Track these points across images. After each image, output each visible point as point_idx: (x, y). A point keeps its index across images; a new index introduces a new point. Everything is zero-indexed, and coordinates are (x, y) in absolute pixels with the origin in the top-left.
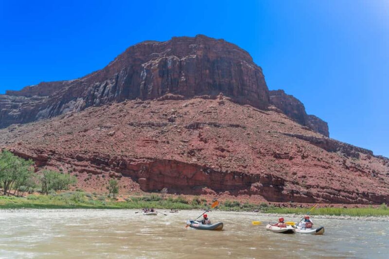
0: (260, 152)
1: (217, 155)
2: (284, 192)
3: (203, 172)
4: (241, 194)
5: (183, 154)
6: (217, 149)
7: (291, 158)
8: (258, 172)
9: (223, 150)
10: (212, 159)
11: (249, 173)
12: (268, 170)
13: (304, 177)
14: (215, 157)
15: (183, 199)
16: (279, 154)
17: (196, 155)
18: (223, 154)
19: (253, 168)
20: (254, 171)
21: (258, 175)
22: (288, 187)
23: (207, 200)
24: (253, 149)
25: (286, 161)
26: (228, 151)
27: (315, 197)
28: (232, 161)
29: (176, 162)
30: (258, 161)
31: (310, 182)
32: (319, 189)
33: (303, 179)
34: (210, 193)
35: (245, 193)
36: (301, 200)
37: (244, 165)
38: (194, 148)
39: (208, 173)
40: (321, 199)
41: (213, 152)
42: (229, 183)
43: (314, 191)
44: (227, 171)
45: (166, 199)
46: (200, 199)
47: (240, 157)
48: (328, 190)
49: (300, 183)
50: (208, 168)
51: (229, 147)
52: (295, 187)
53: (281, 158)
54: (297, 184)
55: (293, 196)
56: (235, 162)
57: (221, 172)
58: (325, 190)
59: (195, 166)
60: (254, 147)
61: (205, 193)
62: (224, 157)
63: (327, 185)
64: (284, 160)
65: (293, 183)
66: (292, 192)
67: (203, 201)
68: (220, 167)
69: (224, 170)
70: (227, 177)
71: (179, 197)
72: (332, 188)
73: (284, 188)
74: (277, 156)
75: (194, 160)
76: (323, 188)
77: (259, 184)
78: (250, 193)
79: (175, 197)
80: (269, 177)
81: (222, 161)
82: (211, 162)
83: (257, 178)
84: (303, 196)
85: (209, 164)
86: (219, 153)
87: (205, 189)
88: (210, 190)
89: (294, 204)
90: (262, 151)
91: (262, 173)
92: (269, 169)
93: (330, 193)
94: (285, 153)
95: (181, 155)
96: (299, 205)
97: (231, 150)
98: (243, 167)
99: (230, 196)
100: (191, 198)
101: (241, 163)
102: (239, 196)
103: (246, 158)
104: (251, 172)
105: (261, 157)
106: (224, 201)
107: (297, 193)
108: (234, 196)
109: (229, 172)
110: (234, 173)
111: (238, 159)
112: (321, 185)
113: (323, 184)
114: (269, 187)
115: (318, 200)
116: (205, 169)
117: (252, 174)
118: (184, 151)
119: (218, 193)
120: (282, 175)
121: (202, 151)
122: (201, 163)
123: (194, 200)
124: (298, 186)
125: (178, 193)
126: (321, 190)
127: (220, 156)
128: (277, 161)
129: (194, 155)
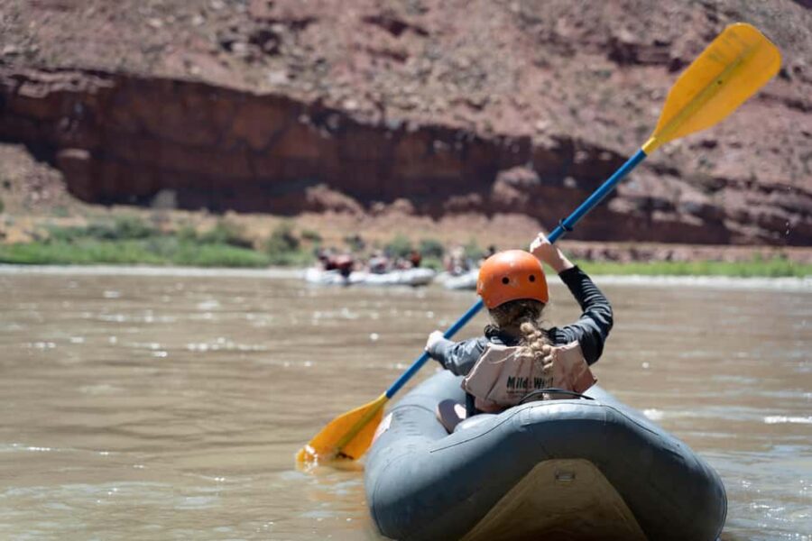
0: (553, 39)
1: (371, 51)
2: (619, 205)
3: (312, 128)
4: (456, 211)
5: (227, 46)
6: (372, 20)
7: (676, 66)
8: (525, 129)
9: (397, 28)
10: (352, 68)
11: (489, 129)
12: (566, 120)
13: (710, 145)
14: (363, 61)
15: (234, 233)
16: (630, 47)
17: (283, 50)
18: (395, 43)
19: (510, 113)
20: (509, 124)
21: (525, 142)
22: (639, 184)
23: (323, 234)
24: (527, 21)
25: (653, 78)
26: (421, 32)
27: (731, 225)
28: (432, 80)
29: (204, 89)
30: (537, 79)
31: (728, 165)
32: (752, 195)
33: (703, 153)
34: (339, 209)
35: (469, 208)
36: (676, 234)
37: (476, 100)
38: (277, 12)
39: (329, 129)
40: (751, 231)
41: (359, 38)
42: (412, 171)
43: (732, 201)
44: (404, 125)
45: (172, 233)
46: (296, 233)
47: (464, 62)
48: (784, 199)
49: (691, 166)
50: (331, 112)
51: (424, 11)
52: (659, 188)
53: (639, 63)
54: (674, 173)
55: (650, 221)
56: (439, 85)
57: (382, 128)
58: (774, 197)
59: (280, 103)
60: (529, 13)
61: (318, 208)
62: (400, 57)
63: (785, 178)
64: (650, 70)
65: (660, 170)
66: (649, 204)
67: (311, 237)
68: (381, 106)
69: (393, 118)
70: (405, 148)
71: (221, 227)
72: (799, 191)
73: (623, 189)
74: (624, 55)
75: (273, 78)
76: (767, 190)
77: (525, 174)
78: (490, 208)
79: (204, 223)
80: (566, 146)
81: (389, 81)
82: (344, 85)
83: (521, 150)
84: (689, 219)
85: (335, 94)
86: (381, 38)
87: (319, 192)
88: (335, 198)
89: (644, 247)
90: (563, 29)
91: (540, 132)
92: (573, 112)
93: (791, 210)
94: (658, 44)
95: (224, 56)
96: (662, 250)
97: (432, 28)
98: (470, 104)
99: (414, 221)
100: (261, 227)
101: (466, 91)
102: (448, 222)
103: (488, 64)
104: (500, 127)
105: (557, 61)
106: (387, 238)
107: (668, 207)
108: (427, 221)
109: (413, 127)
110: (431, 132)
111: (454, 74)
112: (763, 178)
113: (771, 173)
114: (560, 185)
115: (739, 234)
116: (320, 112)
117: (502, 137)
118: (234, 30)
119: (367, 207)
120: (620, 140)
121: (313, 29)
122: (303, 91)
123: (275, 236)
124: (673, 182)
125: (216, 209)
126: (761, 197)
127: (387, 53)
128: (617, 78)
129: (274, 52)
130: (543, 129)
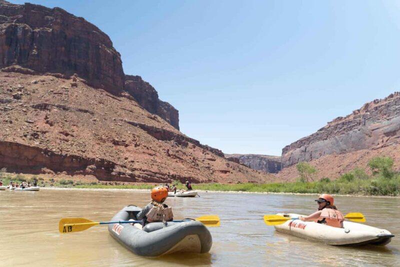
0: (101, 139)
1: (60, 139)
2: (113, 173)
3: (44, 155)
4: (77, 174)
5: (25, 136)
6: (61, 133)
7: (127, 146)
8: (94, 157)
9: (67, 135)
10: (56, 143)
11: (86, 157)
12: (103, 155)
13: (133, 162)
14: (58, 141)
15: (21, 178)
16: (117, 141)
17: (39, 137)
18: (66, 138)
19: (91, 153)
20: (90, 155)
21: (94, 159)
22: (118, 169)
23: (44, 179)
24: (96, 135)
25: (122, 148)
26: (73, 136)
27: (136, 178)
28: (74, 146)
29: (18, 145)
30: (97, 147)
31: (136, 166)
32: (141, 172)
33: (131, 163)
34: (49, 173)
35: (80, 173)
36: (125, 180)
37: (83, 150)
38: (39, 130)
39: (48, 155)
40: (141, 179)
41: (58, 136)
42: (67, 165)
43: (137, 173)
44: (67, 155)
45: (5, 178)
46: (38, 178)
47: (81, 143)
48: (147, 173)
49: (128, 166)
50: (49, 151)
51: (74, 131)
52: (122, 170)
53: (119, 145)
54: (125, 167)
55: (120, 177)
56: (75, 147)
57: (61, 155)
58: (145, 172)
59: (37, 149)
60: (96, 133)
61: (44, 173)
62: (67, 141)
63: (148, 169)
64: (121, 146)
65: (122, 166)
66: (120, 173)
67: (41, 179)
68: (61, 151)
69: (64, 153)
70: (66, 160)
71: (18, 176)
72: (150, 171)
73: (114, 170)
74: (116, 143)
75: (36, 143)
76: (144, 171)
77: (93, 166)
78: (85, 173)
79: (14, 176)
80: (102, 161)
81: (64, 145)
82: (53, 146)
83: (93, 161)
84: (128, 176)
85: (51, 147)
86: (63, 136)
87: (44, 169)
88: (49, 170)
89: (118, 182)
90: (103, 137)
91: (97, 157)
92: (105, 154)
93: (148, 175)
94: (123, 141)
95: (24, 138)
96: (122, 183)
97: (75, 135)
98: (82, 151)
99: (67, 176)
100: (29, 177)
101: (81, 148)
102: (75, 176)
103: (87, 143)
104: (88, 156)
105: (102, 143)
106: (60, 180)
107: (124, 174)
108: (70, 176)
109: (68, 155)
110: (72, 157)
111: (79, 145)
112: (143, 168)
113: (145, 168)
114: (101, 169)
115: (138, 180)
116: (46, 151)
117: (89, 158)
118: (28, 133)
119: (56, 173)
120: (114, 160)
121: (47, 134)
122: (43, 146)
123: (32, 179)
124: (125, 169)
125: (18, 172)
126: (143, 172)
127: (64, 140)
128: (114, 147)
129: (37, 138)
130: (98, 157)
